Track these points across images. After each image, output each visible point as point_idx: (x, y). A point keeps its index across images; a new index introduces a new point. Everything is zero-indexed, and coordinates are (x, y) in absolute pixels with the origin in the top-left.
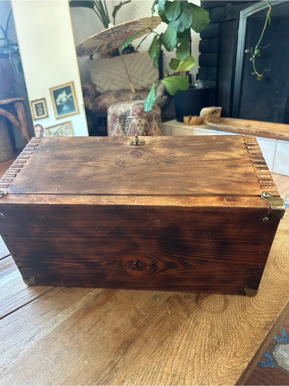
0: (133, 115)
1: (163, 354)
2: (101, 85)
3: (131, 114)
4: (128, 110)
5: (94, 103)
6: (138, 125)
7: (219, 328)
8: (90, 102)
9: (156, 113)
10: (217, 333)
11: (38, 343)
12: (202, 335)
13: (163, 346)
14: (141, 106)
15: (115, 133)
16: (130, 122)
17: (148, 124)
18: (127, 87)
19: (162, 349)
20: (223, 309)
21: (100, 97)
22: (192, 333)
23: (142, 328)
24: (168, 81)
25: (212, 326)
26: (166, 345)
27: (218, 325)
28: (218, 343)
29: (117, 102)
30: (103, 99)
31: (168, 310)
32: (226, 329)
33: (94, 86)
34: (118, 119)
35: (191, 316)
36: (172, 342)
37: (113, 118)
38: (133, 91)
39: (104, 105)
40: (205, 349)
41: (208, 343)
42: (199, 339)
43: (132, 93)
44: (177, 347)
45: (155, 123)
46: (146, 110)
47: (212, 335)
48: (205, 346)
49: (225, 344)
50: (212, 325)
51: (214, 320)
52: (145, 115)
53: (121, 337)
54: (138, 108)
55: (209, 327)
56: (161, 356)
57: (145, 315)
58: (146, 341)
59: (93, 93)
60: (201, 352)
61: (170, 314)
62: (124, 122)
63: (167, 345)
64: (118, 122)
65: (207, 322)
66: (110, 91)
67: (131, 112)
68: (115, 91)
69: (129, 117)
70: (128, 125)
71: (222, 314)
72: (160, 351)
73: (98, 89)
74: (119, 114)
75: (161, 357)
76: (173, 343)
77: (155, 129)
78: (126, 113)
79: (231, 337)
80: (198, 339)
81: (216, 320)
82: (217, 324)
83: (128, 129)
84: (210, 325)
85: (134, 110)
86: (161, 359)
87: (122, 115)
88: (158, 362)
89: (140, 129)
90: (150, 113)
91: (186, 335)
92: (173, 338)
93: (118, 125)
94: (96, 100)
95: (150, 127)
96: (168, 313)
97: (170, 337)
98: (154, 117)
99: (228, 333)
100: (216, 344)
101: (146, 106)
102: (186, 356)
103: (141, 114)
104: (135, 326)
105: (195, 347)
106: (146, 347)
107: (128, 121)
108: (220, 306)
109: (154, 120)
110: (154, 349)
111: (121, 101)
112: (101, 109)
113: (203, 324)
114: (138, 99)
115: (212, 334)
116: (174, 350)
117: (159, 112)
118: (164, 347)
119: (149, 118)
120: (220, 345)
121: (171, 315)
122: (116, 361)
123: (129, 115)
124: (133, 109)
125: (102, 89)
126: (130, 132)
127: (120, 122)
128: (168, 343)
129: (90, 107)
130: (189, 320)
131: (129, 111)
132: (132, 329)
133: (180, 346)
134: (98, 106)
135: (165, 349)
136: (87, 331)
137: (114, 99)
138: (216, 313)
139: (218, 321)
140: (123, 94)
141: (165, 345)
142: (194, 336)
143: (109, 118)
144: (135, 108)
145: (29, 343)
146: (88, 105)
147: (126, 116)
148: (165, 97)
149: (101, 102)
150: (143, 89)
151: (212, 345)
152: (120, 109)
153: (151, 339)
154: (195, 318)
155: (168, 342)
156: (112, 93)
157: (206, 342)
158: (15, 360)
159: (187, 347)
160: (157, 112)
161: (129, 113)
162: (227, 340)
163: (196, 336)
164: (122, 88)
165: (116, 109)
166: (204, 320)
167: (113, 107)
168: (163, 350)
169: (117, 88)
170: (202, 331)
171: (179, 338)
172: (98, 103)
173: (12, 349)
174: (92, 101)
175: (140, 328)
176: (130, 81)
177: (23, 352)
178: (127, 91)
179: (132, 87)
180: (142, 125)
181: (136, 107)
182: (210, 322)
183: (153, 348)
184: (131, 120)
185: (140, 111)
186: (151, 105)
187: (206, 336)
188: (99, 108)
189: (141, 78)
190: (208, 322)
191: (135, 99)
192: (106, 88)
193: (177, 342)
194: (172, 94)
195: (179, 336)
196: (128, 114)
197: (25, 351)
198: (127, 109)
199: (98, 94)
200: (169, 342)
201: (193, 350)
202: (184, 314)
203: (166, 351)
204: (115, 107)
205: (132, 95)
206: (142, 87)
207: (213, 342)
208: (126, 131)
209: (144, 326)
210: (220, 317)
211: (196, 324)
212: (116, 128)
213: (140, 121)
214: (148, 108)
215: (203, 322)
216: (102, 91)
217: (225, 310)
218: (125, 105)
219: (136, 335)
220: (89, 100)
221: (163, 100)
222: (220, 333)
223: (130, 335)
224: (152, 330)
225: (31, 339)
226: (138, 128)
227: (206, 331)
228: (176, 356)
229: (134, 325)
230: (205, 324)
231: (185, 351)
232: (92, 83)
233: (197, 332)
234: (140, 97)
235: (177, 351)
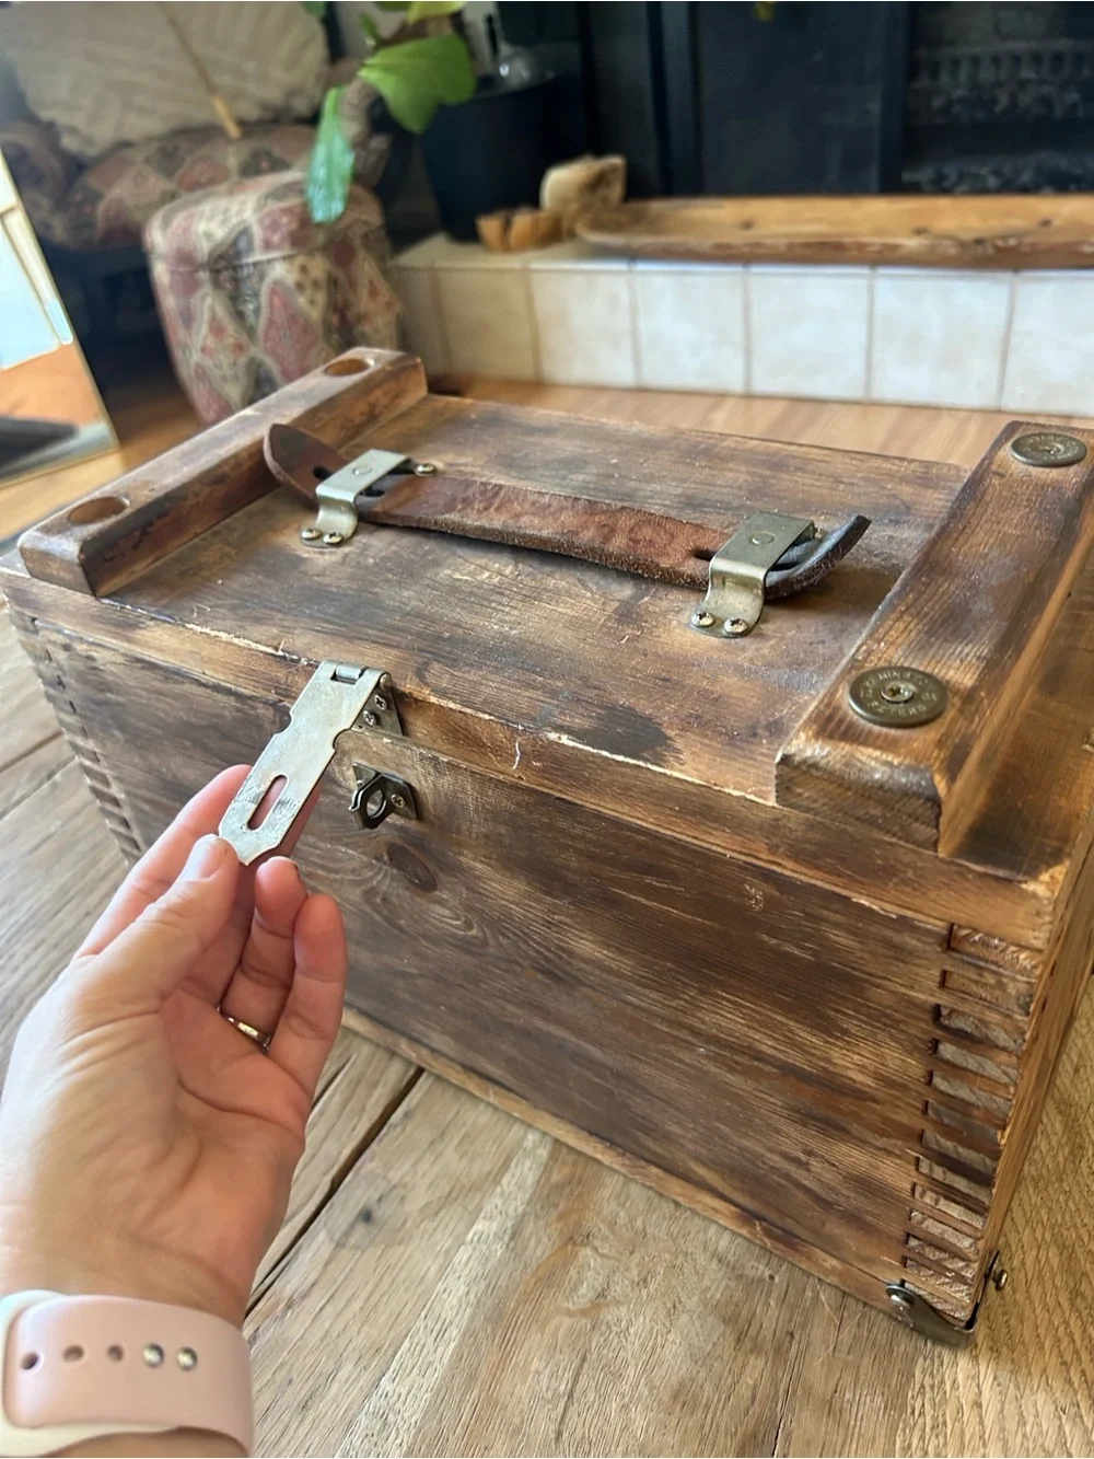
0: (268, 246)
2: (78, 120)
3: (258, 243)
4: (239, 229)
5: (72, 212)
6: (300, 287)
8: (52, 214)
9: (365, 223)
12: (1046, 1307)
13: (913, 1413)
14: (293, 201)
15: (205, 339)
16: (262, 277)
17: (340, 275)
18: (199, 116)
19: (917, 1433)
20: (1072, 1152)
21: (92, 180)
22: (1005, 1314)
23: (788, 1350)
24: (387, 69)
25: (1065, 1254)
26: (923, 1405)
27: (1086, 1239)
29: (174, 194)
30: (109, 185)
33: (49, 130)
34: (204, 275)
36: (942, 1382)
37: (180, 273)
38: (233, 130)
39: (119, 215)
41: (1087, 1341)
42: (1042, 1331)
43: (229, 141)
44: (970, 1400)
45: (366, 268)
46: (319, 215)
48: (1079, 1359)
50: (1065, 1247)
51: (1059, 1218)
52: (321, 238)
53: (718, 1426)
54: (285, 211)
55: (1055, 1263)
57: (772, 1277)
58: (831, 1408)
59: (55, 165)
60: (1076, 1395)
62: (236, 281)
63: (928, 1406)
64: (207, 288)
65: (1037, 1240)
66: (127, 145)
67: (258, 234)
68: (149, 139)
69: (251, 260)
70: (256, 295)
71: (1079, 1178)
72: (910, 1445)
73: (69, 143)
74: (204, 249)
76: (947, 1387)
77: (373, 293)
78: (235, 242)
80: (1038, 1336)
81: (1067, 1217)
82: (1080, 1237)
83: (257, 311)
84: (1053, 1251)
85: (268, 221)
87: (217, 253)
89: (312, 302)
90: (341, 226)
92: (936, 1363)
93: (209, 301)
94: (78, 196)
95: (353, 284)
97: (921, 1359)
98: (357, 242)
101: (317, 196)
102: (1024, 1435)
103: (303, 233)
104: (752, 1351)
105: (1044, 1378)
106: (844, 1443)
107: (248, 277)
108: (1054, 1143)
109: (362, 254)
111: (194, 186)
112: (109, 235)
113: (1024, 1253)
114: (264, 165)
115: (1082, 1288)
116: (965, 1419)
117: (372, 215)
118: (921, 1421)
119: (338, 246)
123: (250, 249)
124: (261, 221)
125: (89, 141)
126: (271, 322)
127: (216, 284)
128: (927, 1396)
129: (59, 232)
131: (245, 232)
132: (743, 1366)
133: (981, 1393)
134: (90, 225)
135: (928, 1430)
136: (553, 1436)
137: (157, 184)
138: (1053, 1184)
139: (1079, 1221)
140: (189, 152)
141: (918, 1407)
143: (161, 272)
144: (270, 214)
146: (48, 226)
147: (238, 255)
148: (380, 143)
149: (101, 208)
150: (269, 115)
152: (202, 227)
153: (847, 1396)
155: (923, 1386)
156: (138, 156)
157: (1074, 1341)
159: (1011, 1386)
160: (364, 217)
161: (250, 241)
163: (1022, 1322)
165: (185, 228)
166: (1021, 1230)
167: (166, 223)
168: (922, 1438)
169: (153, 125)
170: (1035, 1290)
172: (87, 209)
174: (60, 204)
175: (777, 1351)
176: (212, 89)
178: (206, 133)
179: (221, 112)
180: (315, 284)
181: (275, 205)
182: (1048, 1236)
183: (874, 1438)
184: (265, 267)
185: (294, 226)
186: (340, 190)
187: (1064, 1312)
188: (100, 230)
189: (250, 66)
190: (1044, 1239)
191: (251, 169)
192: (104, 134)
196: (243, 244)
198: (234, 221)
199: (76, 167)
200: (928, 1389)
203: (937, 1436)
204: (178, 221)
205: (231, 150)
206: (264, 106)
208: (251, 319)
209: (792, 1335)
210: (1077, 1197)
212: (206, 315)
213: (304, 269)
214: (328, 206)
215: (1020, 1240)
216: (92, 152)
217: (1082, 1156)
218: (223, 203)
219: (777, 1392)
220: (45, 202)
221: (373, 159)
223: (753, 1402)
224: (831, 1348)
226: (302, 301)
227: (1055, 1286)
228: (985, 1445)
229: (748, 1344)
230: (1034, 1252)
231: (1011, 1410)
232: (31, 119)
234: (269, 155)
235: (981, 1423)
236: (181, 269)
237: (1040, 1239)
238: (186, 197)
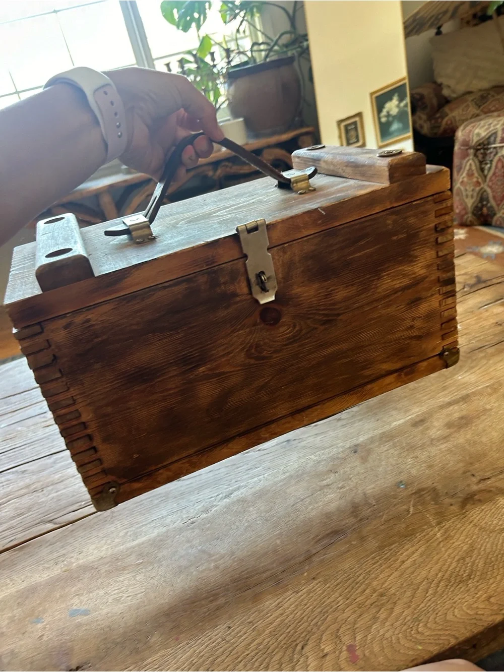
0: (503, 140)
1: (378, 563)
2: (452, 83)
3: (499, 139)
4: (494, 132)
5: (433, 121)
7: (482, 554)
8: (425, 121)
10: (474, 561)
11: (233, 503)
12: (449, 556)
13: (383, 552)
15: (463, 178)
16: (497, 153)
19: (380, 557)
21: (446, 109)
22: (434, 549)
23: (363, 521)
25: (471, 549)
27: (482, 550)
28: (469, 576)
29: (478, 115)
30: (452, 110)
31: (411, 506)
32: (493, 559)
33: (440, 86)
34: (471, 151)
35: (444, 525)
36: (399, 552)
37: (462, 149)
39: (451, 123)
40: (444, 576)
41: (453, 570)
42: (441, 560)
44: (403, 560)
47: (464, 561)
48: (446, 572)
49: (480, 579)
50: (472, 547)
51: (479, 540)
53: (330, 525)
55: (465, 549)
56: (374, 564)
57: (374, 505)
58: (362, 539)
59: (435, 100)
60: (435, 578)
61: (411, 513)
62: (485, 155)
63: (389, 554)
64: (471, 157)
65: (464, 541)
66: (469, 93)
67: (500, 135)
68: (480, 90)
69: (493, 146)
70: (491, 161)
72: (375, 558)
73: (446, 92)
74: (475, 140)
75: (374, 566)
76: (399, 554)
78: (489, 138)
79: (495, 574)
80: (439, 560)
81: (482, 542)
82: (480, 548)
83: (490, 168)
84: (468, 546)
86: (373, 568)
87: (481, 141)
88: (367, 571)
91: (423, 549)
92: (401, 547)
93: (471, 161)
94: (438, 115)
96: (408, 511)
97: (397, 544)
99: (494, 565)
100: (465, 575)
102: (410, 577)
105: (430, 569)
106: (359, 547)
107: (491, 153)
110: (368, 552)
111: (486, 113)
112: (445, 131)
115: (467, 559)
116: (396, 562)
118: (384, 555)
120: (470, 579)
121: (412, 515)
122: (314, 552)
123: (494, 142)
124: (503, 129)
125: (454, 92)
126: (494, 174)
127: (475, 155)
128: (391, 552)
129: (426, 130)
130: (437, 529)
131: (496, 133)
132: (349, 518)
133: (407, 560)
134: (439, 127)
135: (384, 558)
137: (473, 110)
138: (487, 532)
139: (485, 544)
140: (493, 96)
141: (386, 552)
142: (435, 552)
143: (457, 148)
145: (225, 500)
146: (421, 127)
147: (489, 144)
149: (446, 119)
151: (458, 575)
152: (477, 131)
153: (369, 539)
154: (448, 528)
155: (392, 549)
156: (470, 98)
157: (449, 568)
158: (204, 516)
159: (418, 564)
161: (495, 138)
162: (487, 575)
163: (437, 554)
164: (494, 84)
165: (470, 131)
166: (462, 536)
167: (464, 129)
168: (380, 559)
169: (485, 85)
170: (450, 551)
171: (411, 550)
172: (439, 120)
173: (206, 502)
174: (430, 118)
175: (361, 520)
177: (215, 509)
182: (470, 542)
183: (367, 550)
184: (499, 150)
187: (453, 560)
188: (442, 128)
190: (467, 542)
192: (461, 88)
193: (404, 554)
195: (413, 546)
196: (492, 139)
197: (217, 508)
198: (492, 128)
199: (446, 101)
201: (423, 572)
202: (434, 519)
203: (384, 561)
204: (469, 128)
207: (462, 570)
208: (486, 172)
209: (368, 519)
210: (491, 539)
211: (446, 539)
212: (467, 168)
215: (459, 538)
216: (454, 95)
218: (490, 121)
219: (352, 527)
220: (424, 117)
222: (479, 562)
223: (344, 526)
224: (376, 527)
225: (227, 496)
228: (396, 571)
229: (354, 514)
230: (460, 543)
231: (412, 569)
232: (435, 82)
233: (443, 549)
235: (400, 566)
237: (466, 541)
238: (483, 116)
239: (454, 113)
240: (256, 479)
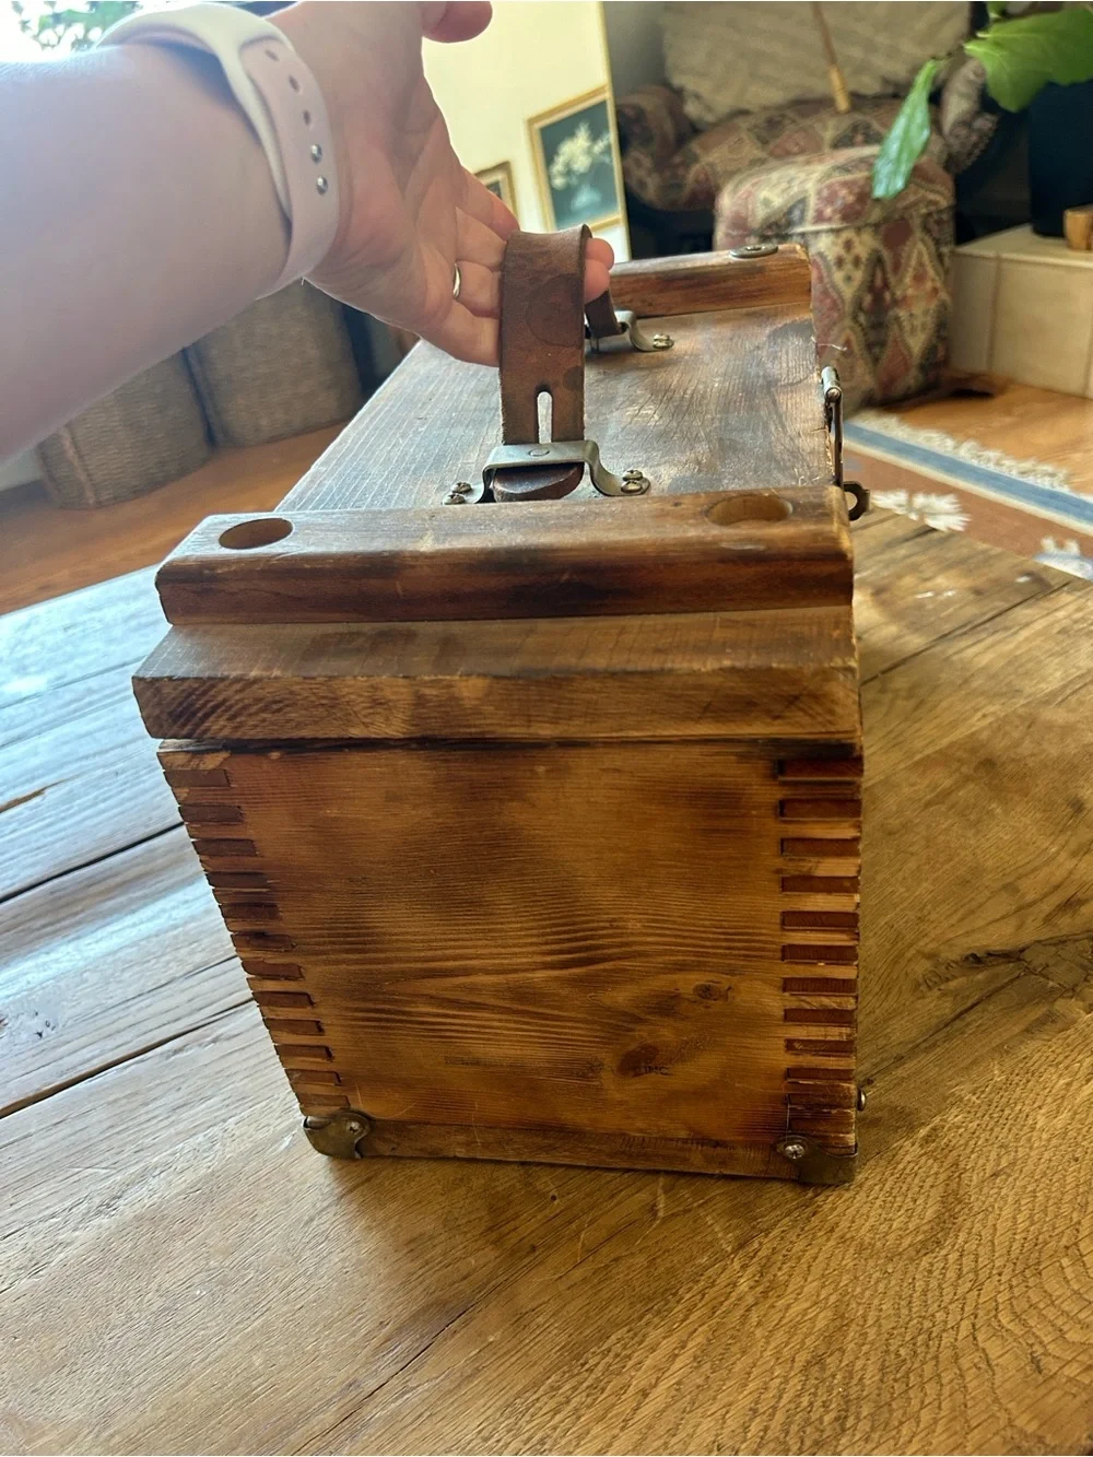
0: (820, 217)
1: (570, 1408)
2: (704, 88)
3: (811, 214)
4: (799, 198)
5: (668, 173)
6: (840, 262)
7: (871, 1337)
8: (650, 173)
9: (931, 203)
10: (852, 1364)
11: (121, 1230)
12: (777, 1356)
13: (583, 1365)
14: (859, 175)
17: (886, 255)
18: (818, 88)
19: (573, 1382)
20: (923, 1242)
21: (695, 146)
22: (733, 1337)
23: (521, 1259)
24: (997, 44)
25: (837, 1323)
26: (596, 1365)
27: (870, 1322)
28: (841, 1419)
29: (762, 162)
30: (706, 149)
31: (660, 1191)
32: (902, 1352)
33: (678, 94)
35: (756, 1245)
36: (629, 1357)
37: (733, 237)
38: (842, 103)
39: (707, 179)
40: (766, 1429)
41: (793, 1406)
42: (755, 1372)
43: (837, 113)
44: (641, 1386)
45: (919, 250)
46: (879, 192)
47: (823, 1369)
49: (873, 1429)
50: (842, 1317)
51: (858, 1290)
52: (876, 215)
53: (424, 1280)
54: (845, 184)
55: (820, 1324)
56: (556, 1411)
57: (554, 1198)
58: (519, 1321)
59: (668, 127)
60: (742, 1442)
61: (661, 1214)
63: (600, 1367)
65: (818, 1296)
66: (744, 113)
67: (813, 203)
68: (765, 108)
69: (800, 230)
71: (911, 1268)
72: (559, 1388)
73: (692, 109)
74: (760, 214)
75: (558, 1417)
76: (630, 1363)
77: (919, 278)
78: (790, 211)
79: (915, 1403)
80: (749, 1373)
81: (867, 1293)
82: (864, 1317)
84: (829, 1313)
85: (825, 193)
86: (555, 1428)
87: (773, 219)
88: (535, 1440)
89: (849, 279)
90: (900, 205)
91: (699, 1339)
92: (636, 1339)
94: (677, 159)
95: (897, 267)
96: (653, 1210)
97: (625, 1329)
98: (916, 222)
99: (907, 1375)
100: (827, 1419)
101: (883, 169)
102: (666, 1443)
103: (858, 209)
104: (494, 1242)
105: (724, 1410)
106: (509, 1351)
108: (911, 1226)
109: (918, 234)
110: (539, 1369)
111: (778, 157)
112: (694, 197)
113: (796, 1299)
114: (859, 138)
115: (828, 1360)
116: (623, 1397)
117: (941, 196)
118: (586, 1374)
119: (893, 226)
120: (843, 1430)
121: (664, 1221)
122: (372, 1384)
123: (802, 220)
124: (819, 193)
125: (709, 109)
128: (607, 1359)
129: (651, 192)
130: (737, 1265)
131: (803, 201)
132: (478, 1250)
133: (655, 1386)
134: (680, 186)
135: (585, 1385)
136: (306, 1218)
137: (751, 150)
138: (879, 1258)
139: (876, 1302)
140: (794, 121)
141: (592, 1362)
142: (734, 1349)
143: (721, 236)
144: (829, 187)
145: (96, 1222)
146: (642, 184)
147: (790, 224)
148: (986, 123)
149: (695, 169)
150: (890, 90)
151: (808, 1422)
152: (764, 194)
153: (538, 1320)
154: (768, 1258)
155: (609, 1350)
156: (743, 123)
157: (780, 1397)
158: (25, 1283)
159: (689, 1397)
160: (932, 196)
161: (803, 212)
162: (891, 1411)
163: (744, 1353)
164: (792, 95)
165: (750, 194)
166: (809, 1280)
167: (735, 191)
168: (575, 1389)
169: (774, 96)
170: (780, 1337)
171: (667, 1345)
172: (681, 171)
173: (34, 1235)
174: (661, 164)
175: (513, 1252)
176: (832, 59)
177: (62, 1256)
178: (824, 103)
179: (836, 86)
180: (857, 262)
181: (839, 177)
182: (833, 1299)
183: (535, 1363)
184: (811, 240)
185: (851, 199)
186: (905, 168)
187: (791, 1368)
188: (687, 191)
189: (882, 39)
190: (827, 1298)
191: (841, 142)
192: (724, 102)
193: (648, 1362)
194: (1009, 104)
195: (671, 1332)
196: (796, 214)
197: (70, 1251)
198: (796, 189)
199: (690, 131)
200: (611, 1354)
201: (707, 1424)
202: (727, 1230)
203: (588, 1396)
204: (747, 186)
205: (832, 123)
206: (886, 81)
207: (818, 1403)
209: (534, 1249)
210: (893, 1283)
211: (765, 1294)
213: (848, 245)
214: (889, 182)
215: (803, 1287)
216: (710, 118)
217: (932, 1251)
218: (792, 171)
219: (488, 1283)
220: (647, 162)
221: (974, 138)
222: (864, 1368)
223: (465, 1278)
224: (556, 1277)
225: (107, 1206)
226: (838, 276)
227: (803, 1342)
228: (623, 1429)
229: (494, 1236)
230: (808, 1304)
231: (671, 1417)
232: (666, 84)
233: (759, 1333)
234: (868, 127)
235: (635, 1410)
236: (735, 233)
237: (822, 1297)
238: (773, 163)
239: (711, 156)
240: (200, 1138)
